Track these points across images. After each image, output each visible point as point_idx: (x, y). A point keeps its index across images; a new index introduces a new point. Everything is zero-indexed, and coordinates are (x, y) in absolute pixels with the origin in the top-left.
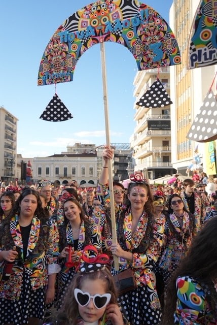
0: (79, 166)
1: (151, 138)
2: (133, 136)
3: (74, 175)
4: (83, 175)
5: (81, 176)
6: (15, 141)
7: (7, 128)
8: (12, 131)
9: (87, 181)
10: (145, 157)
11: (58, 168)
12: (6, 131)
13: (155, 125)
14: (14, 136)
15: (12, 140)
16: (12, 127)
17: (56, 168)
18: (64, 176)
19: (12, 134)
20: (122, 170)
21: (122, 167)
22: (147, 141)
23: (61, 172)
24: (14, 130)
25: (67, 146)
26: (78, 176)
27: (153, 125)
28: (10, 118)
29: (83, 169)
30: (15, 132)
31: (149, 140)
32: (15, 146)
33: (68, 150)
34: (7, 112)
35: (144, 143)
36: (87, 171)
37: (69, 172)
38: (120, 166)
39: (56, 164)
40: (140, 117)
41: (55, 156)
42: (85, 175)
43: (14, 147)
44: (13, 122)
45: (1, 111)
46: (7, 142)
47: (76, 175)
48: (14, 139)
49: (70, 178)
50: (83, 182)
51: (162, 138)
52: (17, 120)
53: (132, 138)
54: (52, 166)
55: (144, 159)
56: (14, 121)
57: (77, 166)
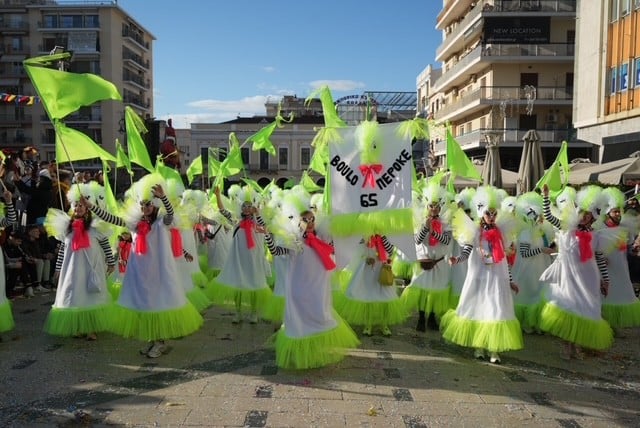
0: (295, 143)
1: (491, 67)
2: (427, 70)
3: (283, 167)
4: (305, 166)
5: (301, 167)
6: (149, 86)
7: (127, 54)
8: (141, 63)
10: (467, 118)
11: (247, 149)
12: (126, 63)
13: (505, 31)
14: (146, 76)
15: (142, 84)
16: (139, 54)
17: (243, 150)
18: (261, 168)
19: (140, 72)
22: (474, 76)
23: (255, 161)
24: (145, 62)
25: (265, 102)
26: (294, 167)
27: (498, 31)
28: (133, 31)
29: (305, 153)
30: (148, 65)
31: (483, 72)
32: (149, 100)
33: (268, 111)
34: (126, 17)
35: (466, 83)
39: (242, 140)
40: (456, 15)
41: (240, 121)
43: (146, 101)
44: (141, 42)
45: (112, 12)
46: (128, 88)
47: (288, 167)
48: (146, 82)
49: (274, 172)
51: (520, 65)
52: (153, 38)
53: (425, 75)
55: (465, 125)
56: (145, 39)
57: (291, 146)
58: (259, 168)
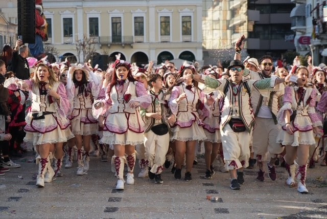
0: (152, 11)
3: (139, 38)
4: (165, 38)
5: (160, 39)
9: (176, 54)
11: (97, 19)
17: (91, 19)
18: (113, 40)
20: (266, 22)
21: (266, 16)
23: (106, 31)
26: (152, 39)
29: (166, 22)
36: (176, 27)
37: (128, 31)
38: (261, 13)
39: (90, 8)
42: (171, 38)
47: (144, 38)
49: (129, 45)
50: (165, 56)
54: (80, 13)
57: (148, 13)
58: (111, 40)
